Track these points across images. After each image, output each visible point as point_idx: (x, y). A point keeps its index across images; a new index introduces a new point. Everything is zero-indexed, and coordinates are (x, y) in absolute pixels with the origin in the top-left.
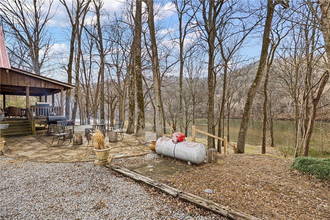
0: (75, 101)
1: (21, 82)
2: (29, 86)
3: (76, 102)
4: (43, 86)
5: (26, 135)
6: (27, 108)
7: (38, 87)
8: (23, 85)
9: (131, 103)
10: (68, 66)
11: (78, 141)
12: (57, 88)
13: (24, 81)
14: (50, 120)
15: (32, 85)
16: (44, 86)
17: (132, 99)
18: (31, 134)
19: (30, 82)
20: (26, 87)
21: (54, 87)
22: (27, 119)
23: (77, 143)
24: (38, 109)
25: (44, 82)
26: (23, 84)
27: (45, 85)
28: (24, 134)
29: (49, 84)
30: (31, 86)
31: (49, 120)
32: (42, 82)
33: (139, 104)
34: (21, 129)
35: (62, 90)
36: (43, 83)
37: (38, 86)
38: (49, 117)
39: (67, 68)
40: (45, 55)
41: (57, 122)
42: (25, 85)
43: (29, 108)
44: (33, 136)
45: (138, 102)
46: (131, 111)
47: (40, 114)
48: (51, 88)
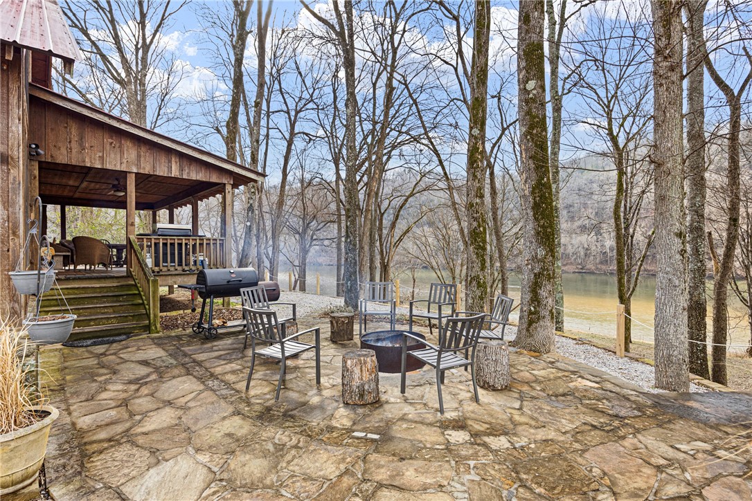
0: (248, 224)
1: (112, 156)
2: (135, 171)
3: (250, 226)
4: (175, 172)
5: (128, 334)
6: (128, 240)
7: (161, 174)
8: (118, 168)
9: (475, 224)
10: (228, 126)
11: (366, 387)
12: (214, 178)
13: (122, 153)
14: (209, 281)
15: (144, 168)
16: (178, 174)
17: (477, 212)
18: (147, 328)
19: (139, 156)
20: (126, 172)
21: (205, 177)
22: (129, 275)
23: (362, 396)
24: (161, 245)
25: (178, 160)
26: (119, 164)
27: (182, 170)
28: (123, 331)
29: (193, 168)
30: (142, 171)
31: (209, 283)
32: (173, 159)
33: (543, 227)
34: (114, 312)
35: (228, 188)
36: (176, 162)
37: (162, 171)
38: (207, 271)
39: (224, 131)
40: (160, 109)
41: (242, 290)
42: (124, 168)
43: (134, 241)
44: (153, 339)
45: (536, 219)
46: (477, 254)
47: (165, 260)
48: (198, 178)
